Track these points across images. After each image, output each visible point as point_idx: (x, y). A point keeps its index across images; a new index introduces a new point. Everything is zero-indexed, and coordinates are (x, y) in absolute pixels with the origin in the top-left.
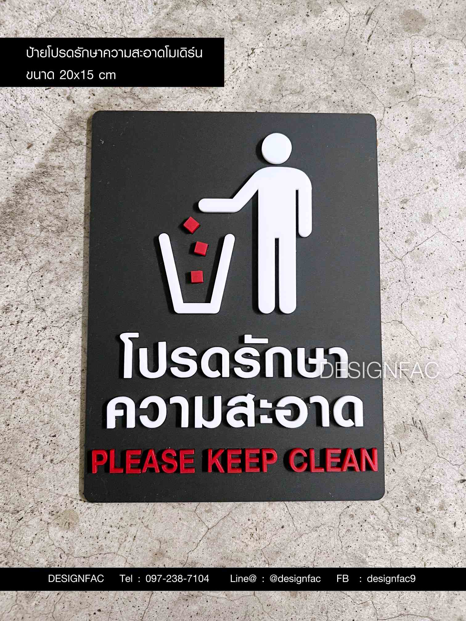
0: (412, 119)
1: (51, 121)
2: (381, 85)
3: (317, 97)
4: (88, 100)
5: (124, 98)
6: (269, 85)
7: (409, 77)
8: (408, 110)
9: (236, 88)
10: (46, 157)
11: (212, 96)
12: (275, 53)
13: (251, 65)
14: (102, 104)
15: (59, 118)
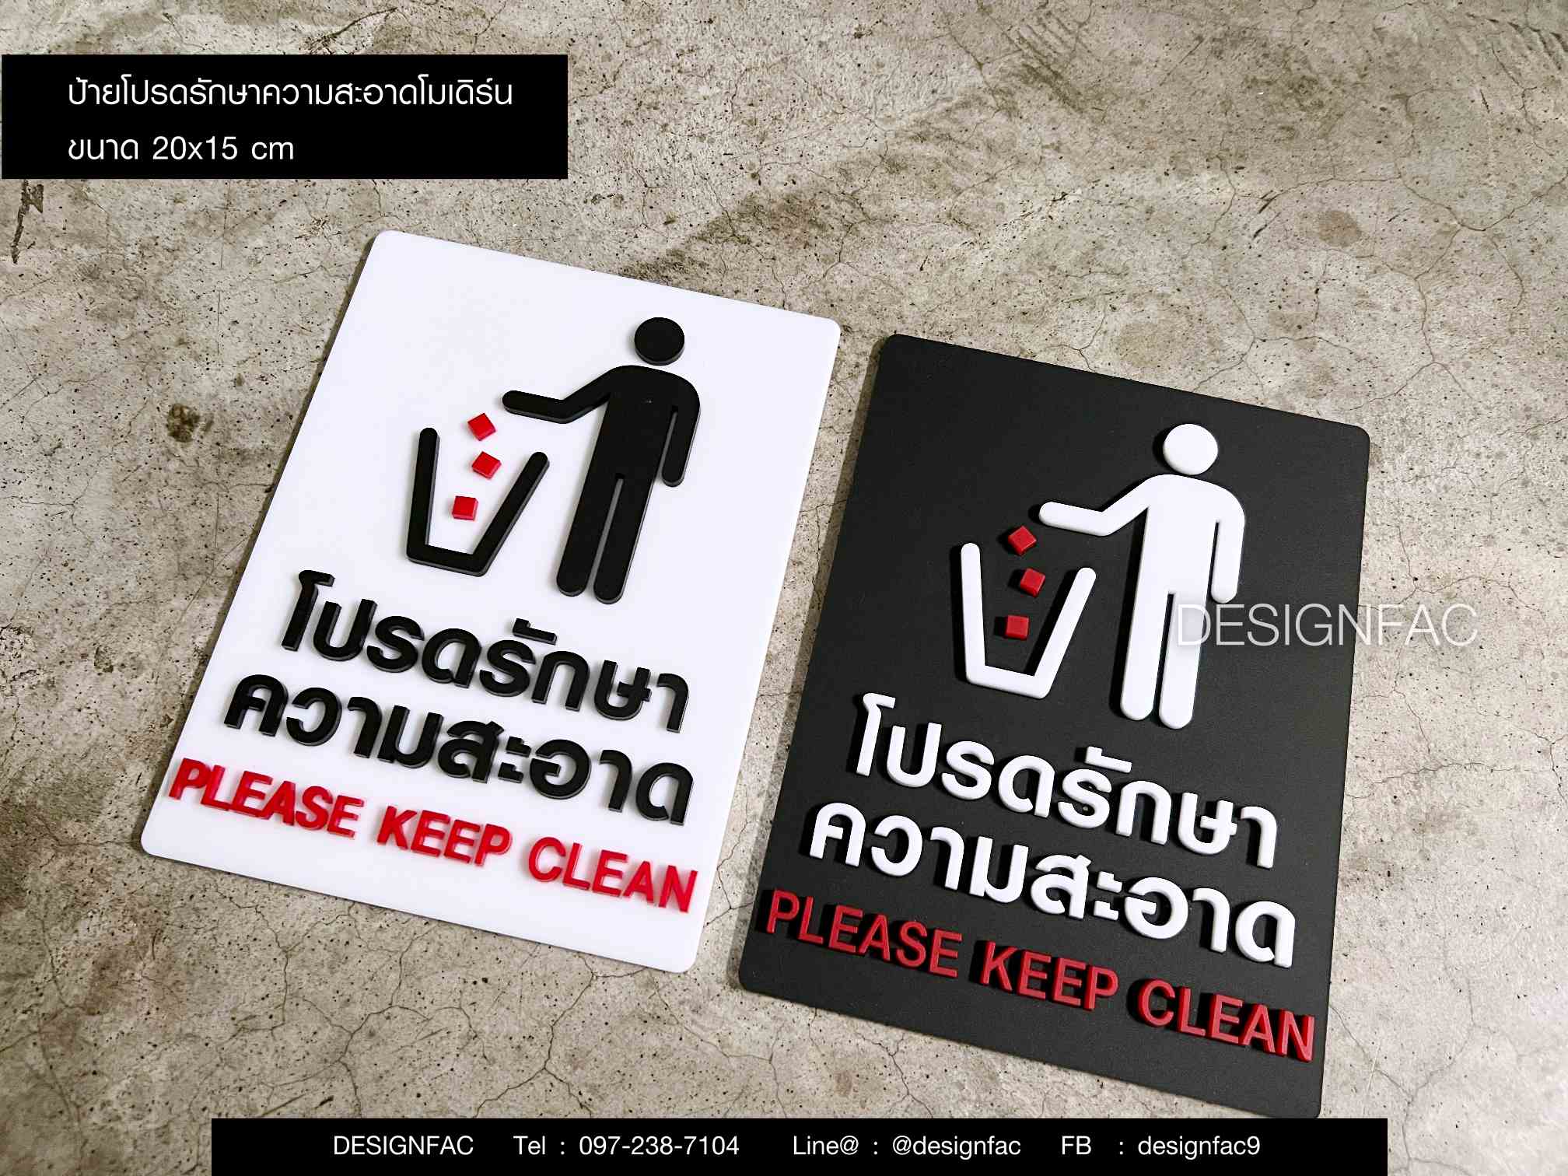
0: (1296, 370)
1: (714, 199)
2: (1258, 305)
3: (1147, 290)
4: (782, 187)
5: (839, 201)
6: (1074, 251)
7: (1308, 307)
8: (1293, 354)
9: (1020, 239)
10: (688, 244)
11: (978, 238)
12: (1097, 209)
13: (1054, 214)
14: (803, 199)
15: (729, 197)
